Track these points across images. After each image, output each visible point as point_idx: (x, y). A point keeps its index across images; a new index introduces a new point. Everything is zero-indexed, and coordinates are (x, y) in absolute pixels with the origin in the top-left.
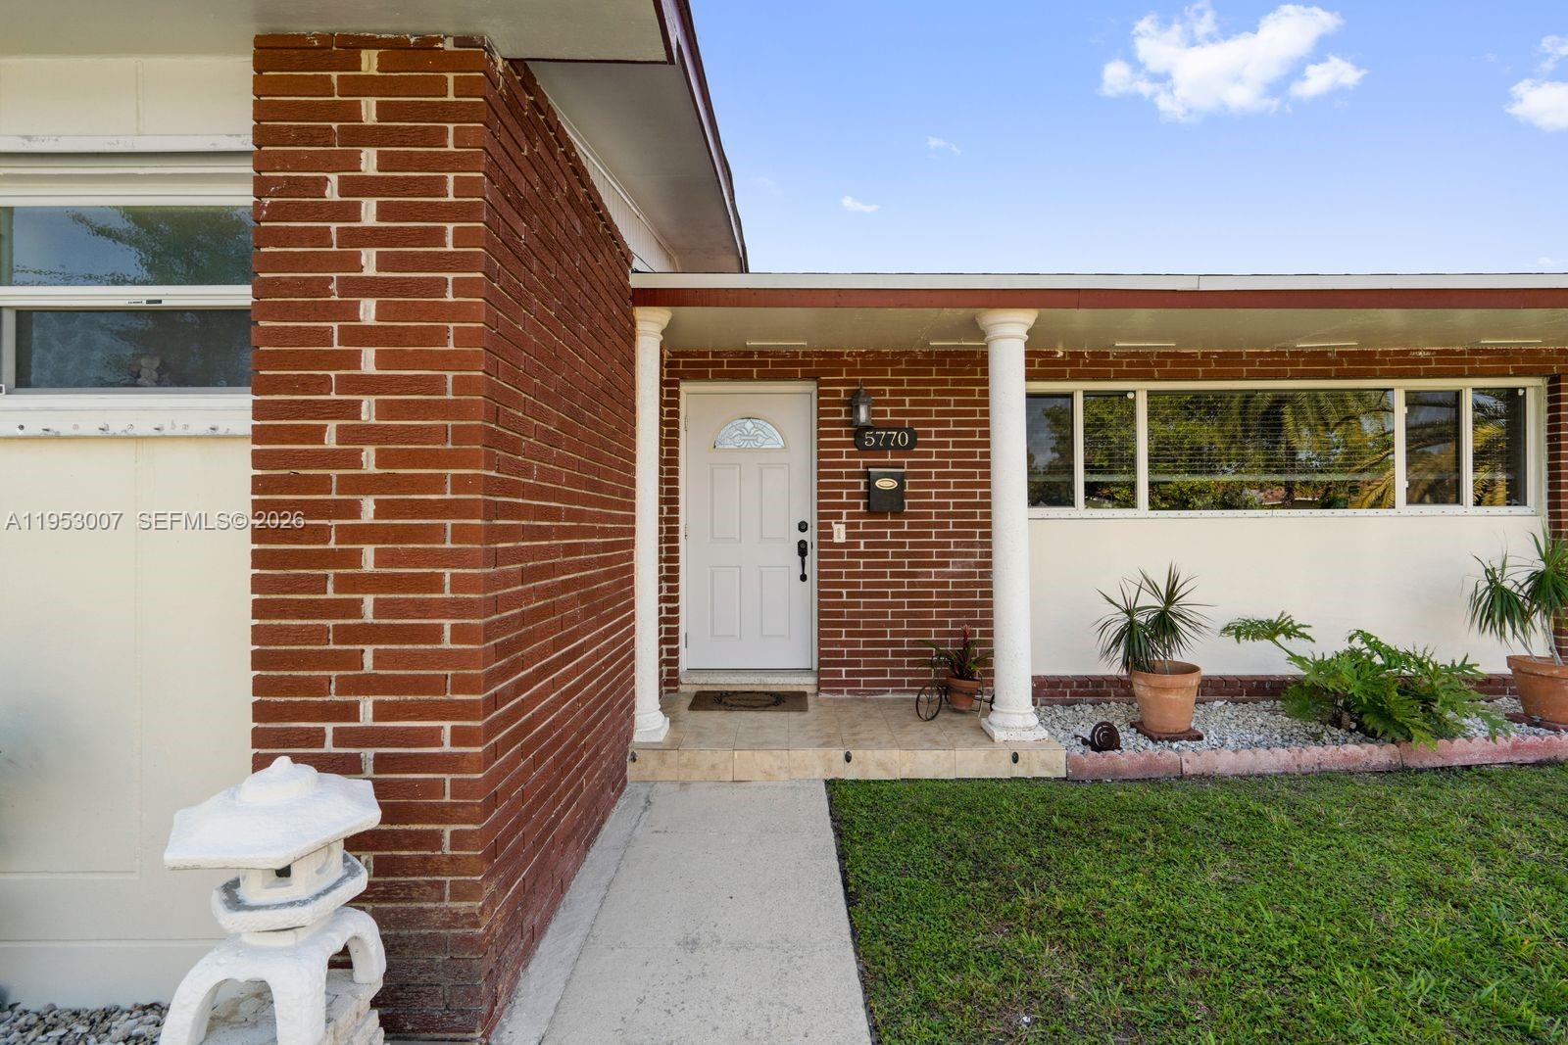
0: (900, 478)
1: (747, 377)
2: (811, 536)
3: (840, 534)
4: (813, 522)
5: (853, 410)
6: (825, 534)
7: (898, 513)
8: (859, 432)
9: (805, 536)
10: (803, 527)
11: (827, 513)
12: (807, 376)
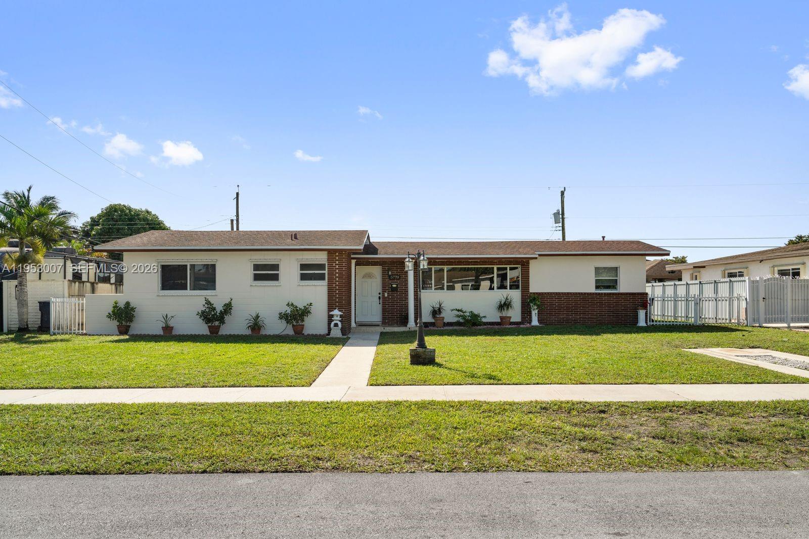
0: (397, 285)
1: (369, 265)
2: (381, 296)
3: (386, 295)
4: (381, 293)
5: (388, 272)
6: (383, 295)
7: (397, 291)
8: (389, 276)
9: (380, 295)
10: (380, 294)
11: (384, 291)
12: (380, 265)
